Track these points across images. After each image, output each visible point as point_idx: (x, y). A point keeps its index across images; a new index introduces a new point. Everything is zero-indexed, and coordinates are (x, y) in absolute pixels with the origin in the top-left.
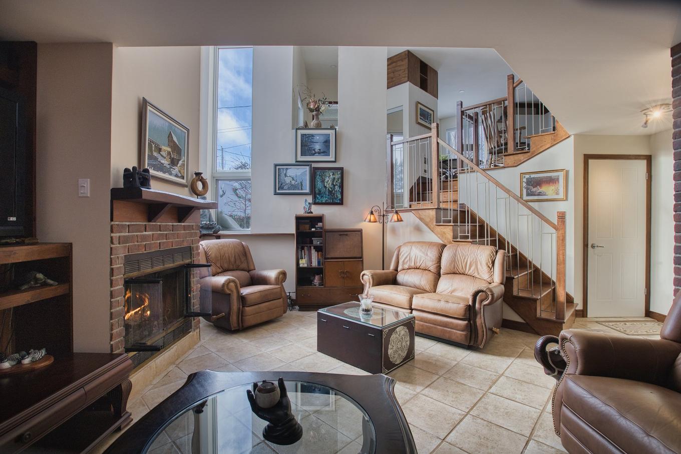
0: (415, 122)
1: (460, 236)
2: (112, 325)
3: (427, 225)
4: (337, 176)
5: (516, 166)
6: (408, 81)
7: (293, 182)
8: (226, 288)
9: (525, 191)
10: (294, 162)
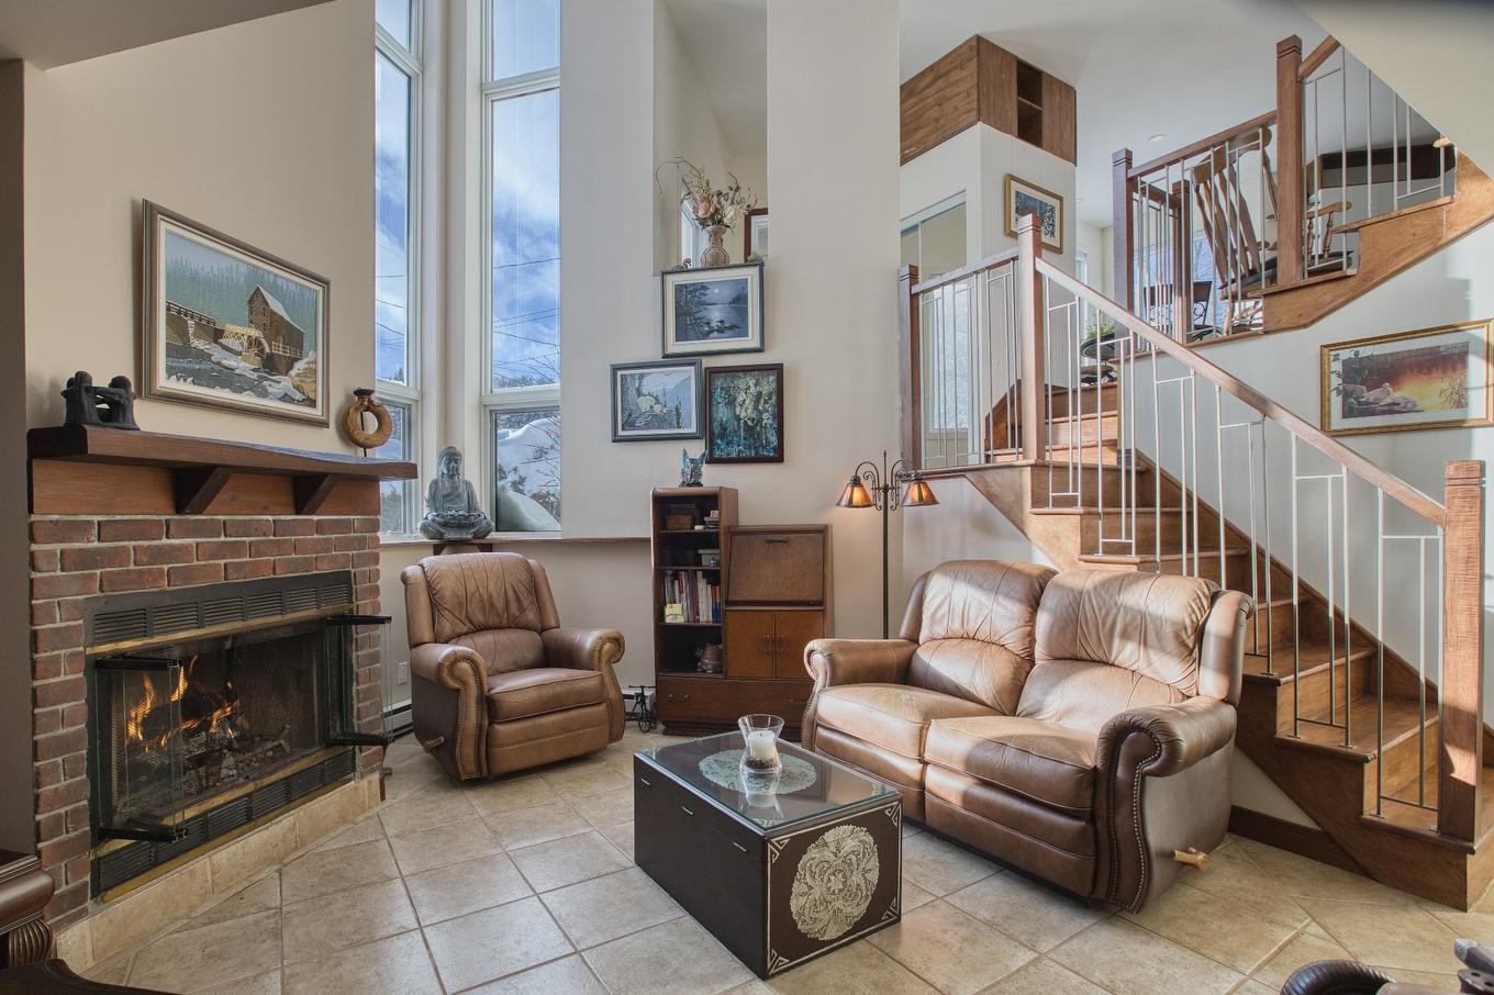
0: (1002, 230)
1: (1104, 543)
2: (38, 773)
3: (1005, 513)
4: (768, 384)
5: (1305, 326)
6: (979, 120)
7: (657, 409)
8: (445, 674)
9: (1336, 403)
10: (659, 358)
